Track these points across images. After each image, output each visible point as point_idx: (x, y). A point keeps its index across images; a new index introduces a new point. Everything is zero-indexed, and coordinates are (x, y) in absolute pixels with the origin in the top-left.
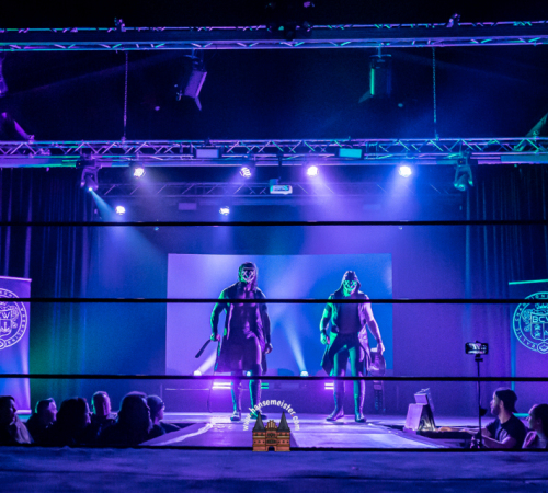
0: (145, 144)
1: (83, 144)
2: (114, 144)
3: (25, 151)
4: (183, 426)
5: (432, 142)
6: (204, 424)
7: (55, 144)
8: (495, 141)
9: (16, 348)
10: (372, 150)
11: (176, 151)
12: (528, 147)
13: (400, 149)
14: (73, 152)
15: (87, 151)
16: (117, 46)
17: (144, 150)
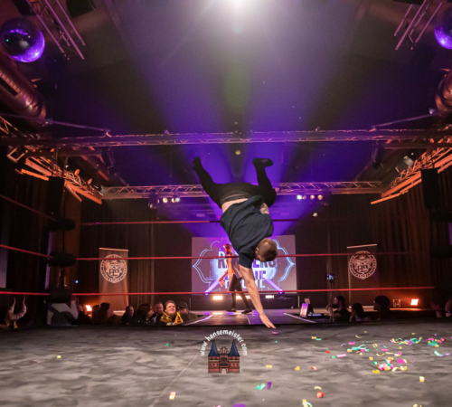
0: (180, 187)
1: (151, 187)
2: (166, 187)
3: (125, 191)
4: (199, 316)
5: (311, 184)
6: (208, 315)
7: (139, 187)
8: (339, 183)
9: (122, 282)
10: (284, 188)
11: (194, 190)
12: (354, 186)
13: (296, 187)
14: (147, 191)
15: (153, 191)
16: (166, 143)
17: (180, 190)
